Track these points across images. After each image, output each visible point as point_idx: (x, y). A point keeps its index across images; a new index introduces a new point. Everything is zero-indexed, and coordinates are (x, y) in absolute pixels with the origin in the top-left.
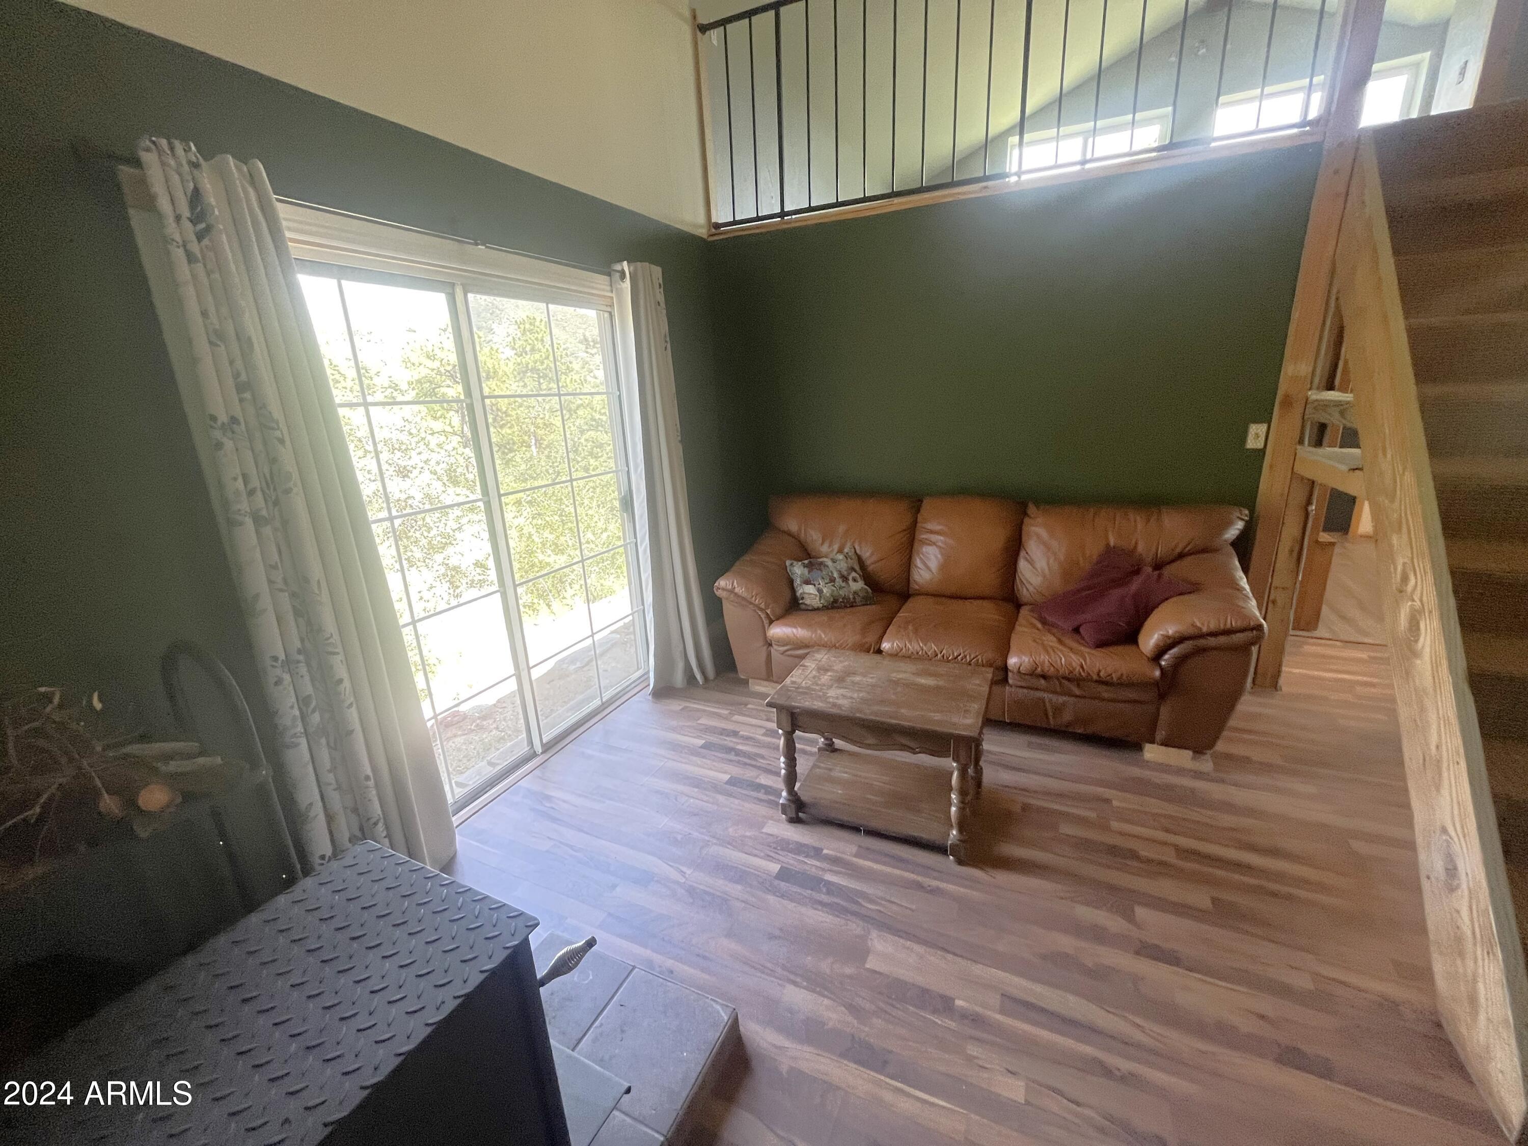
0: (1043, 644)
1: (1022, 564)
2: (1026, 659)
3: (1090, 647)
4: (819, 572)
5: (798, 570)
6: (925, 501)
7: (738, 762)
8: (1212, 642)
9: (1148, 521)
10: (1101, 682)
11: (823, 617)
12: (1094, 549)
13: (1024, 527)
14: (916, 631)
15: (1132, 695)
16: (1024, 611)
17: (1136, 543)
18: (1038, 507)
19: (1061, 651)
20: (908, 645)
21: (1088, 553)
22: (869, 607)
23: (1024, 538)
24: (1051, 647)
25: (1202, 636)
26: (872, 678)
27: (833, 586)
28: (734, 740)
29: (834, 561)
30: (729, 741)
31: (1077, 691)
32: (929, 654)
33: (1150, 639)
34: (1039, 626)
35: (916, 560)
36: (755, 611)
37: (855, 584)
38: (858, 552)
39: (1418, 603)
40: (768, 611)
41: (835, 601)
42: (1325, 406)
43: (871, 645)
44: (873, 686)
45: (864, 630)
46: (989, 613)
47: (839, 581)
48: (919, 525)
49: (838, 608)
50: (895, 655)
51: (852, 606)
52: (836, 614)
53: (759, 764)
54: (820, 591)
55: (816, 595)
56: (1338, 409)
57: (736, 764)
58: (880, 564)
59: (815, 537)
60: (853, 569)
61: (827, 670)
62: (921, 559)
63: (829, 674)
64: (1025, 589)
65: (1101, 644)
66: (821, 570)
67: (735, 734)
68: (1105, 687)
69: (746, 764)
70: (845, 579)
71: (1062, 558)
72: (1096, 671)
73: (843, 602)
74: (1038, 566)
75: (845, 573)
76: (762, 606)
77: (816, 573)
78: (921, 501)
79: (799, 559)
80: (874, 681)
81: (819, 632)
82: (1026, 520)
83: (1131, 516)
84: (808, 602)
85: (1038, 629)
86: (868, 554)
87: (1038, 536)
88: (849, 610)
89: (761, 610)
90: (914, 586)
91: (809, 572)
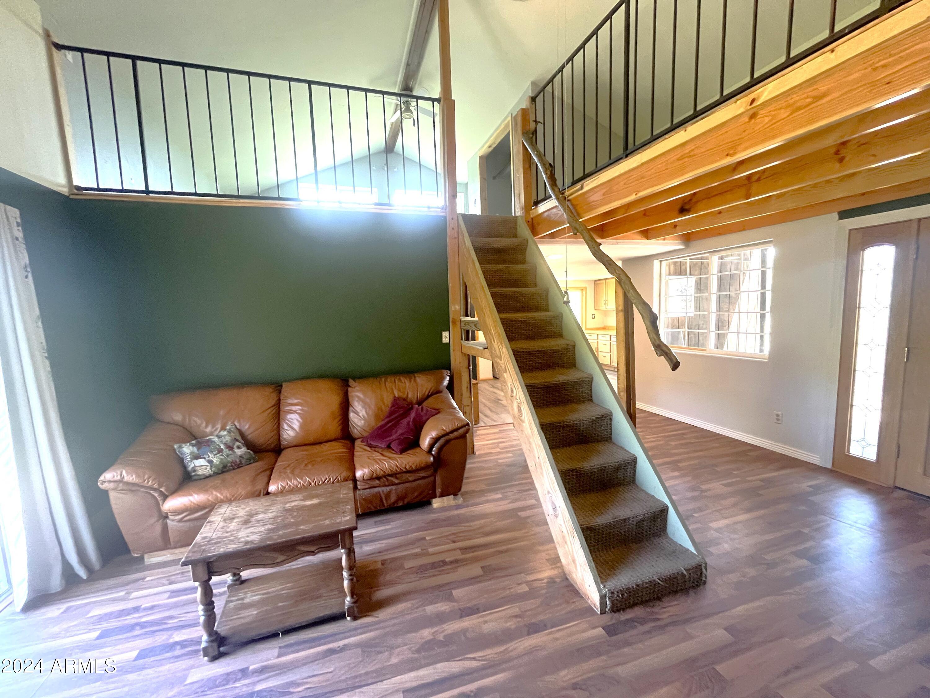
0: (374, 459)
1: (352, 415)
2: (366, 471)
3: (397, 454)
4: (207, 447)
5: (187, 449)
6: (284, 386)
7: (146, 634)
8: (452, 436)
9: (410, 381)
10: (408, 472)
11: (217, 481)
12: (388, 400)
13: (349, 394)
14: (292, 472)
15: (422, 474)
16: (358, 443)
17: (408, 393)
18: (355, 381)
19: (384, 460)
20: (289, 483)
21: (386, 402)
22: (253, 465)
23: (350, 399)
24: (379, 460)
25: (447, 434)
26: (272, 512)
27: (222, 455)
28: (136, 615)
29: (219, 437)
30: (131, 619)
31: (397, 481)
32: (305, 485)
33: (425, 442)
34: (368, 449)
35: (283, 425)
36: (147, 492)
37: (239, 450)
38: (238, 427)
39: (519, 401)
40: (162, 489)
41: (225, 467)
42: (469, 323)
43: (261, 491)
44: (275, 518)
45: (254, 481)
46: (338, 448)
47: (226, 451)
48: (282, 401)
49: (228, 471)
50: (281, 492)
51: (239, 467)
52: (226, 476)
53: (169, 626)
54: (210, 462)
55: (207, 466)
56: (473, 324)
57: (144, 636)
58: (257, 432)
59: (199, 422)
60: (237, 440)
61: (233, 519)
62: (287, 424)
63: (235, 520)
64: (356, 430)
65: (402, 451)
66: (209, 446)
67: (136, 609)
68: (409, 475)
69: (155, 632)
70: (231, 448)
71: (373, 407)
72: (404, 466)
73: (232, 466)
74: (361, 415)
75: (231, 444)
76: (156, 486)
77: (204, 449)
78: (281, 386)
79: (185, 442)
80: (274, 513)
81: (215, 493)
82: (350, 389)
83: (403, 379)
84: (200, 473)
85: (368, 451)
86: (247, 427)
87: (358, 397)
88: (237, 470)
89: (155, 490)
90: (284, 443)
91: (198, 449)
